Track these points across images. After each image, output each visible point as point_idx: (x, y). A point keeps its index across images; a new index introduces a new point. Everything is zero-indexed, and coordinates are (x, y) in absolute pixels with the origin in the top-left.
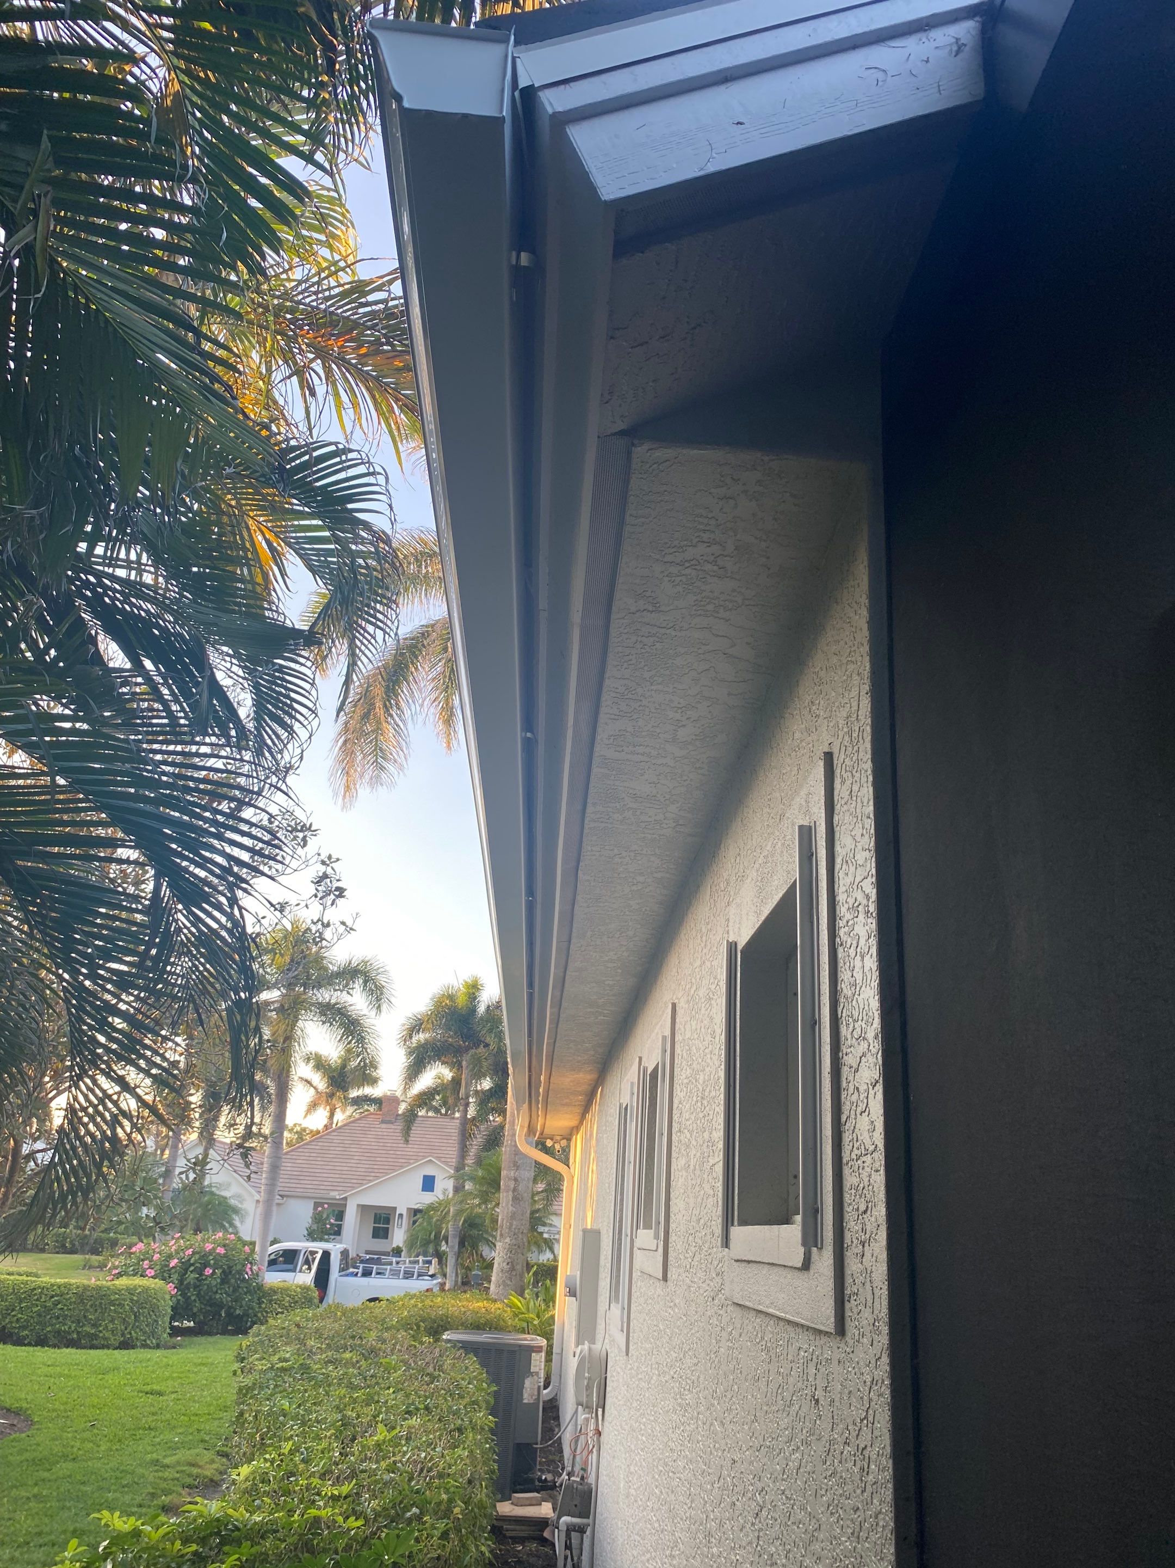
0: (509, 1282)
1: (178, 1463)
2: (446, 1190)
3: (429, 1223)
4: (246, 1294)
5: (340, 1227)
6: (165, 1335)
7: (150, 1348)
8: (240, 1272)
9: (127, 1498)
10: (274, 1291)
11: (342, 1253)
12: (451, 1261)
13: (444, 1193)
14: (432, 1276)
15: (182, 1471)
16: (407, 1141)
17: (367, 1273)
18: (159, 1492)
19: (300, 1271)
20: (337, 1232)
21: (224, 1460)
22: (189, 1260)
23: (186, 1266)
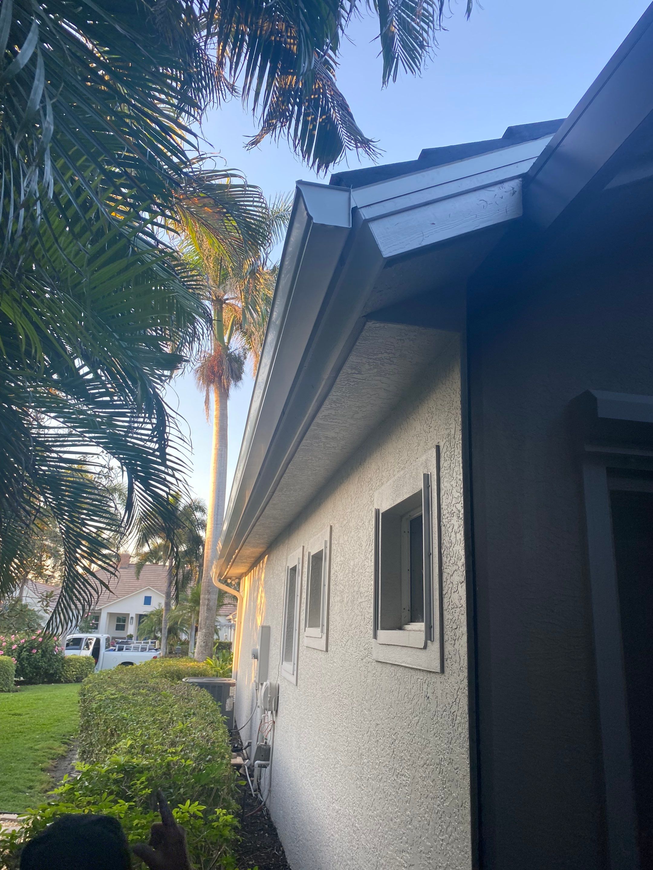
0: (204, 652)
1: (43, 748)
2: (160, 604)
3: (151, 622)
4: (55, 662)
5: (97, 624)
6: (12, 685)
7: (5, 692)
8: (52, 651)
9: (22, 766)
10: (70, 660)
11: (106, 639)
12: (164, 642)
13: (159, 606)
14: (156, 650)
15: (46, 752)
16: (138, 579)
17: (120, 649)
18: (37, 762)
19: (84, 649)
20: (96, 627)
21: (66, 746)
22: (23, 645)
23: (21, 648)
